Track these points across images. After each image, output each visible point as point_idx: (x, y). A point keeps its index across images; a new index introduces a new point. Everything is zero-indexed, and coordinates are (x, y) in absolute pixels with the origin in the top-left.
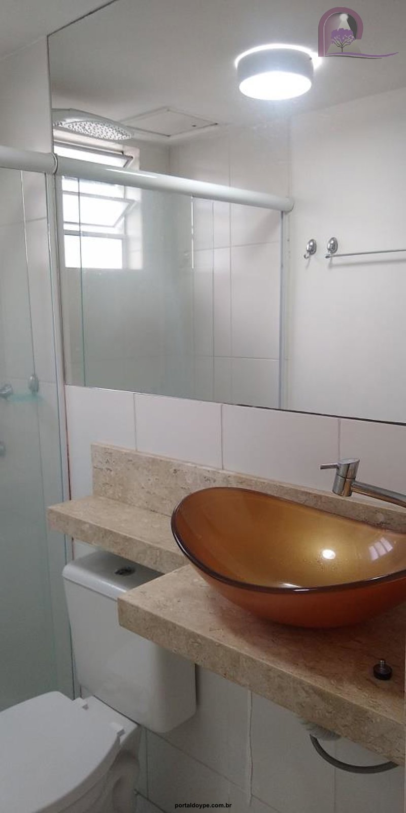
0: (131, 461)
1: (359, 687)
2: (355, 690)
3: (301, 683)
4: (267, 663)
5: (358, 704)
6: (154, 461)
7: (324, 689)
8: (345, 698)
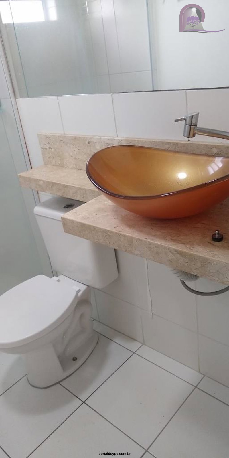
0: (62, 140)
1: (203, 247)
2: (201, 249)
3: (169, 249)
4: (149, 241)
5: (203, 256)
6: (75, 138)
7: (182, 250)
8: (195, 253)
